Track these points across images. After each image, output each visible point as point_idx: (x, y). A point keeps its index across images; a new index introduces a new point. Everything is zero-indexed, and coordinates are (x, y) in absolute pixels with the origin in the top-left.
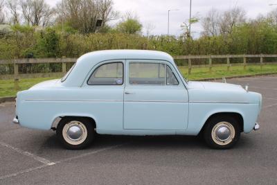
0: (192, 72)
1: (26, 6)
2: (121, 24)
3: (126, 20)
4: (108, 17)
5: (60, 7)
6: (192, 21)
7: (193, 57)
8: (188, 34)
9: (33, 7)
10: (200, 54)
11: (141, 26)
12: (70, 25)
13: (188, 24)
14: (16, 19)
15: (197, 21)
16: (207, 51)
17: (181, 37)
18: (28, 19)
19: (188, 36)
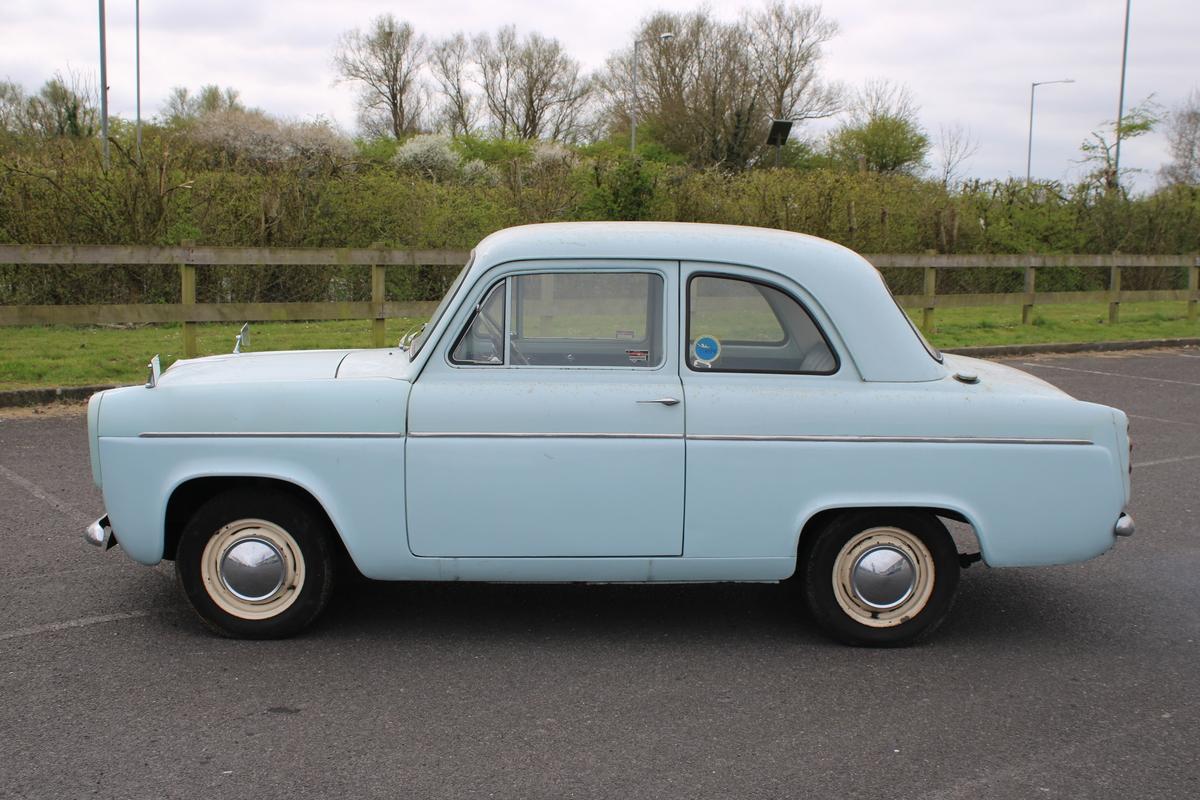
0: (1121, 315)
1: (495, 66)
2: (847, 135)
3: (866, 120)
4: (797, 108)
5: (620, 72)
6: (1127, 129)
7: (1130, 261)
8: (1111, 177)
9: (521, 73)
10: (1153, 251)
11: (921, 142)
12: (656, 135)
13: (1111, 138)
14: (458, 114)
15: (1145, 127)
16: (1181, 239)
17: (1084, 187)
18: (503, 113)
19: (1112, 184)
